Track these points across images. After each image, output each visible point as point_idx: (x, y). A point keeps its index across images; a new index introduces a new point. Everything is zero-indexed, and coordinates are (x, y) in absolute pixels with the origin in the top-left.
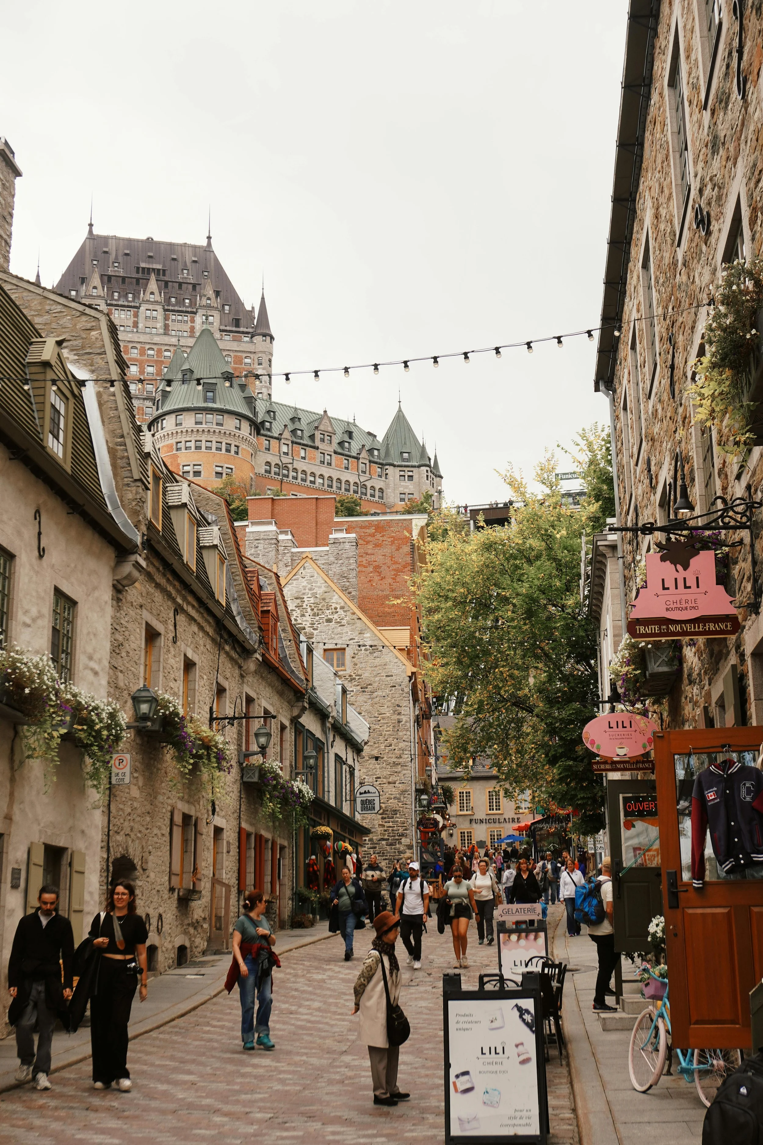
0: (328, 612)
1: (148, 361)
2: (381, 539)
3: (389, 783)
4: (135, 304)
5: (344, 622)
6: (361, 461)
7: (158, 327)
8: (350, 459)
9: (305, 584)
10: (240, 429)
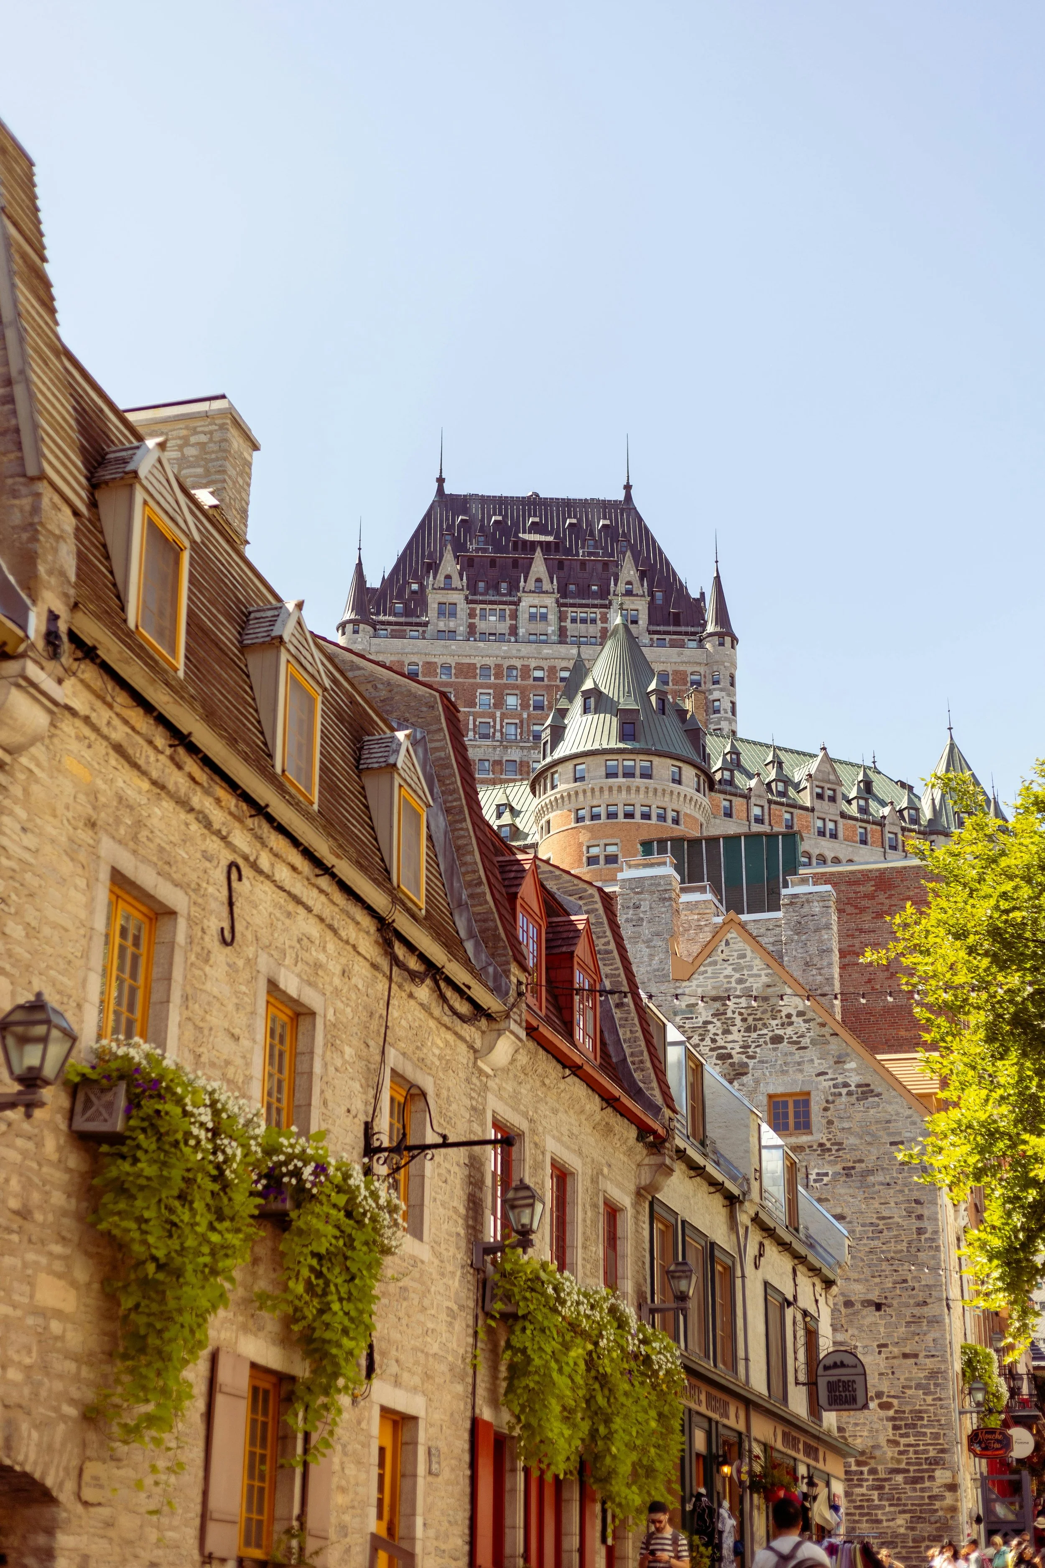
0: (774, 1023)
1: (534, 686)
2: (887, 901)
3: (905, 1356)
4: (511, 599)
5: (805, 1041)
6: (887, 829)
7: (550, 632)
8: (869, 827)
9: (729, 971)
10: (679, 782)
